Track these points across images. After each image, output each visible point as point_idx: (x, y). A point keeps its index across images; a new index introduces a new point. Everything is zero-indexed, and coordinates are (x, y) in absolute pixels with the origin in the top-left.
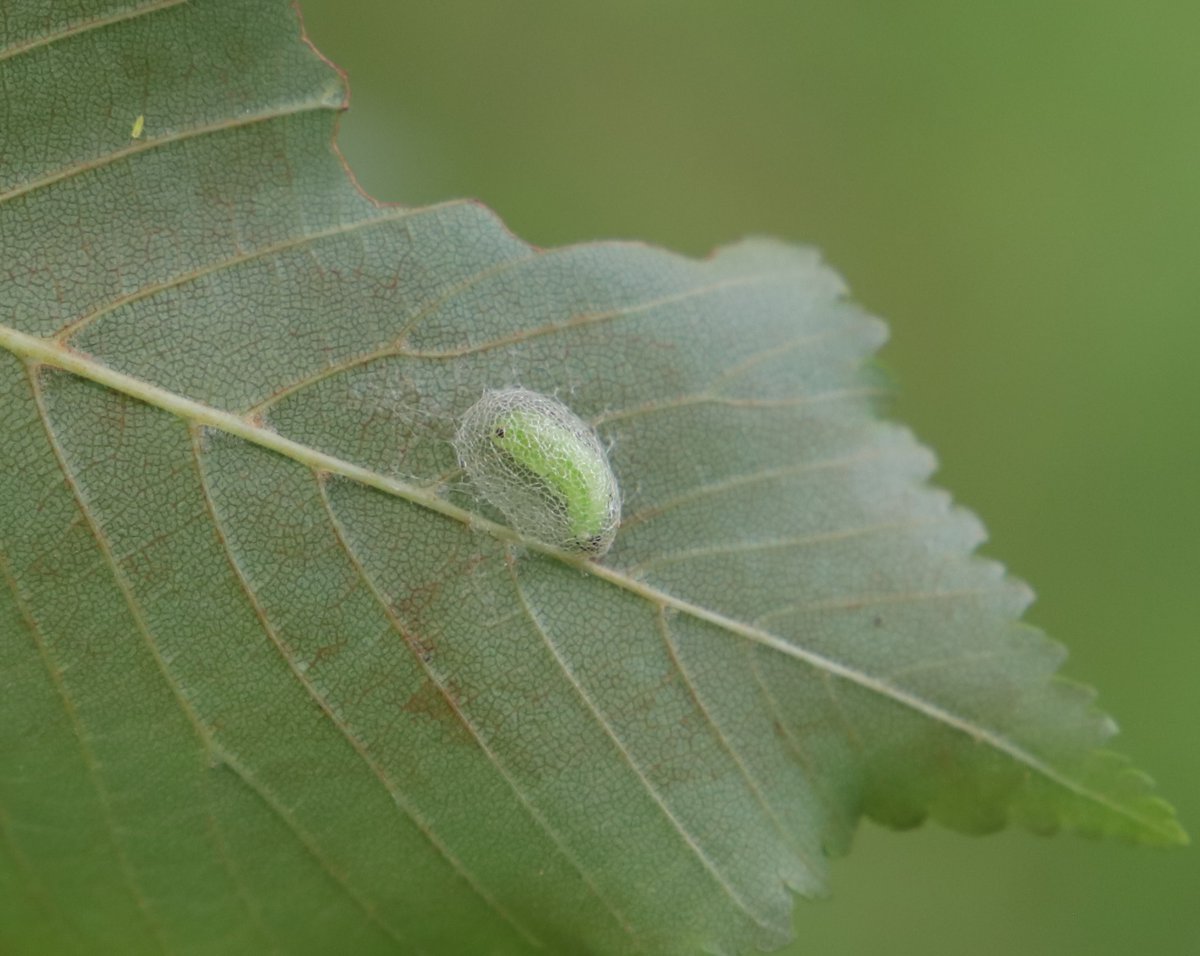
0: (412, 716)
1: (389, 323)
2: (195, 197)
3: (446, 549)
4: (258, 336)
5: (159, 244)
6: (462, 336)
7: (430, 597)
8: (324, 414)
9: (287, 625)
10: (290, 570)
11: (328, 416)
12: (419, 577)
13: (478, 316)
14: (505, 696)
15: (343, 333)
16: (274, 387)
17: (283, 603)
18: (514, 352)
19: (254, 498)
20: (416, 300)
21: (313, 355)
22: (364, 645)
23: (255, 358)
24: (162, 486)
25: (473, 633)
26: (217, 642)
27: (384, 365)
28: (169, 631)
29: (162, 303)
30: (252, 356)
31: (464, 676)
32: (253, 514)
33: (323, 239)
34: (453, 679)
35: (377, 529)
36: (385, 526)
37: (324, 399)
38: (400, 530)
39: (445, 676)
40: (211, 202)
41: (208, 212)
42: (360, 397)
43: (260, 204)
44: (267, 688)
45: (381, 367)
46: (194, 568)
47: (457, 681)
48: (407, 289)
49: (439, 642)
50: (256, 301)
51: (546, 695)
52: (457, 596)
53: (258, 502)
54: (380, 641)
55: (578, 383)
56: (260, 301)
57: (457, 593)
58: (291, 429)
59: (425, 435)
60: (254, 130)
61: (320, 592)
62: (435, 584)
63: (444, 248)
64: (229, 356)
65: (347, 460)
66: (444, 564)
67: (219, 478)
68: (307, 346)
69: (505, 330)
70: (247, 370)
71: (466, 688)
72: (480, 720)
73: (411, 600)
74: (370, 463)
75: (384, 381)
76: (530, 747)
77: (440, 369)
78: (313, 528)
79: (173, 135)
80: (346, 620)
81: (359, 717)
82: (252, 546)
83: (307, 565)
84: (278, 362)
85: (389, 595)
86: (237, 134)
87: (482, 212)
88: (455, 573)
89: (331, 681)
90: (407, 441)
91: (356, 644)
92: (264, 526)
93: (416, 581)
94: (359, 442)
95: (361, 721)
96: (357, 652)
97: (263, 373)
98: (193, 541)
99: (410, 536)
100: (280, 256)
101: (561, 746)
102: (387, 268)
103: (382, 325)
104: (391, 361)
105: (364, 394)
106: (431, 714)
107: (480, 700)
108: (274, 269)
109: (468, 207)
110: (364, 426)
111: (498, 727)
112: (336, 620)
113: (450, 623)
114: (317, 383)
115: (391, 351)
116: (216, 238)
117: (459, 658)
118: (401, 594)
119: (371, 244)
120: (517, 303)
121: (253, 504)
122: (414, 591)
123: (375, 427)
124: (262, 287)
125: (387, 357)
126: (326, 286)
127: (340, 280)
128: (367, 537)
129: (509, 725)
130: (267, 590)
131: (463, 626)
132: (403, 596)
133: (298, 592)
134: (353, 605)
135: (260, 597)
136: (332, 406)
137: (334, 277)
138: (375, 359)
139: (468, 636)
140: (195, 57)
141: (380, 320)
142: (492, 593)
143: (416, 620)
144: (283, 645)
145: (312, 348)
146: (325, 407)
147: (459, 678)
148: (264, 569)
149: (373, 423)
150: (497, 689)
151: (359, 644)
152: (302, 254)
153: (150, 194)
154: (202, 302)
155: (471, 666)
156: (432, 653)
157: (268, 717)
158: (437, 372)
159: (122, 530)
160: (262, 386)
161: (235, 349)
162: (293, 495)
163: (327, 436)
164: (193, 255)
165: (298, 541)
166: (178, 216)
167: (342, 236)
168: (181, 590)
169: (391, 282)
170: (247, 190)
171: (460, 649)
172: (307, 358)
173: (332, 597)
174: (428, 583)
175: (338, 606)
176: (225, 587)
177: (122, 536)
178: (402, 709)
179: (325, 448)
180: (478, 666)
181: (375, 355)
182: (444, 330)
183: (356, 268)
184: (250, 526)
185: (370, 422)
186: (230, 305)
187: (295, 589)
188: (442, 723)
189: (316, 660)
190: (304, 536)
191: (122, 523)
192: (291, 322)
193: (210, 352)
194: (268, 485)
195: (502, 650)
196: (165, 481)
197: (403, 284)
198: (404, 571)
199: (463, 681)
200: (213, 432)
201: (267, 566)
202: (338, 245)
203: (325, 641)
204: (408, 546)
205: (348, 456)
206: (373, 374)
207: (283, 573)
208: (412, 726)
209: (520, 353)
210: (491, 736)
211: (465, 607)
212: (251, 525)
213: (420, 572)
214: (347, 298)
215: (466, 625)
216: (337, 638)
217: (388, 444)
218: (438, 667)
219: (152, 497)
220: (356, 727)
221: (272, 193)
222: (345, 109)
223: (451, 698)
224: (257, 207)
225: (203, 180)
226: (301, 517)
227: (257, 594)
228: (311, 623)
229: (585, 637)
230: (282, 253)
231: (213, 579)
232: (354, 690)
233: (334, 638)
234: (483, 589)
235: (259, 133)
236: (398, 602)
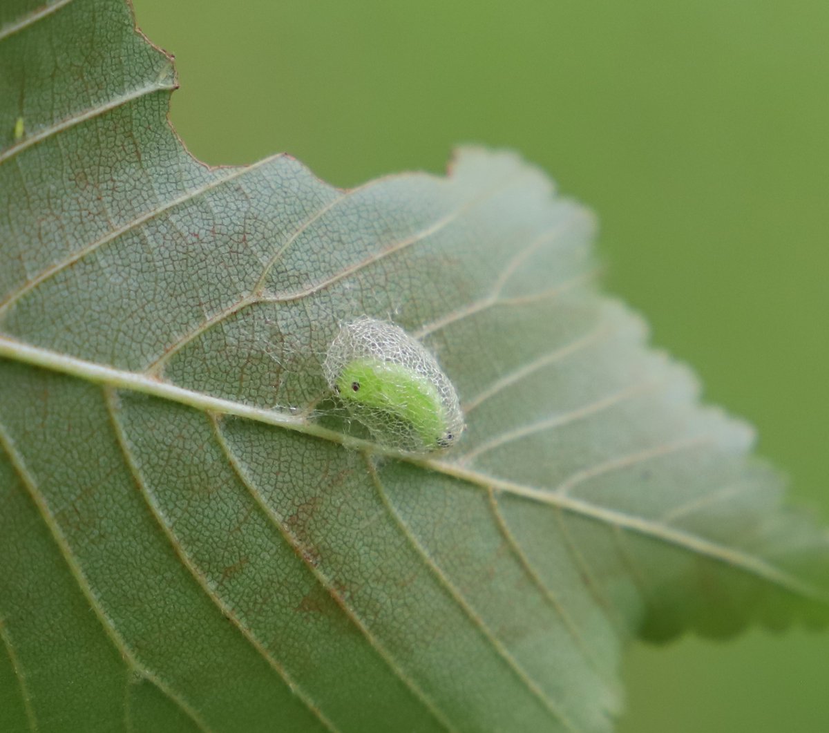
0: (305, 614)
1: (246, 273)
2: (69, 183)
3: (319, 465)
4: (144, 300)
5: (48, 228)
6: (305, 276)
7: (313, 510)
8: (208, 362)
9: (198, 552)
10: (197, 503)
11: (211, 364)
12: (301, 494)
13: (314, 257)
14: (380, 587)
15: (211, 289)
16: (165, 344)
17: (194, 533)
18: (347, 286)
19: (162, 445)
20: (264, 251)
21: (191, 311)
22: (263, 559)
23: (145, 321)
24: (85, 445)
25: (350, 536)
26: (139, 575)
27: (250, 312)
28: (98, 571)
29: (61, 282)
30: (142, 319)
31: (347, 575)
32: (162, 459)
33: (177, 206)
34: (337, 578)
35: (263, 457)
36: (268, 454)
37: (206, 349)
38: (280, 454)
39: (331, 577)
40: (82, 185)
41: (81, 195)
42: (235, 343)
43: (121, 181)
44: (183, 609)
45: (248, 314)
46: (116, 513)
47: (341, 580)
48: (255, 242)
49: (324, 547)
50: (136, 269)
51: (411, 580)
52: (334, 506)
53: (165, 447)
54: (275, 554)
55: (399, 304)
56: (139, 268)
57: (333, 503)
58: (183, 379)
59: (292, 370)
60: (109, 116)
61: (223, 519)
62: (314, 498)
63: (275, 201)
64: (124, 321)
65: (232, 400)
66: (319, 479)
67: (131, 432)
68: (184, 304)
69: (335, 266)
70: (140, 332)
71: (348, 584)
72: (361, 609)
73: (297, 515)
74: (252, 399)
75: (253, 325)
76: (403, 628)
77: (294, 309)
78: (213, 464)
79: (48, 132)
80: (246, 540)
81: (260, 622)
82: (165, 487)
83: (211, 497)
84: (163, 321)
85: (280, 513)
86: (96, 122)
87: (294, 164)
88: (329, 485)
89: (236, 595)
90: (278, 376)
91: (256, 559)
92: (173, 468)
93: (300, 497)
94: (238, 383)
95: (262, 625)
96: (257, 567)
97: (153, 333)
98: (114, 489)
99: (290, 459)
100: (146, 226)
101: (427, 622)
102: (236, 225)
103: (241, 277)
104: (255, 308)
105: (238, 339)
106: (321, 611)
107: (360, 593)
108: (145, 238)
109: (283, 161)
110: (242, 369)
111: (376, 614)
112: (238, 541)
113: (330, 530)
114: (199, 336)
115: (253, 299)
116: (91, 216)
117: (341, 559)
118: (288, 511)
119: (216, 206)
120: (340, 241)
121: (162, 450)
122: (298, 506)
123: (251, 368)
124: (138, 256)
125: (251, 305)
126: (191, 248)
127: (201, 241)
128: (256, 465)
129: (386, 611)
130: (180, 523)
131: (341, 530)
132: (291, 513)
133: (206, 521)
134: (251, 526)
135: (174, 530)
136: (214, 354)
137: (195, 239)
138: (242, 309)
139: (346, 539)
140: (59, 59)
141: (239, 272)
142: (360, 498)
143: (303, 531)
144: (195, 569)
145: (188, 305)
146: (208, 356)
147: (342, 577)
148: (176, 506)
149: (249, 365)
150: (373, 581)
151: (259, 559)
152: (163, 221)
153: (35, 185)
154: (93, 276)
155: (351, 565)
156: (319, 558)
157: (183, 633)
158: (292, 312)
159: (55, 489)
160: (155, 344)
161: (128, 315)
162: (194, 437)
163: (212, 381)
164: (76, 233)
165: (202, 477)
166: (59, 201)
167: (192, 201)
168: (107, 534)
169: (241, 237)
170: (108, 170)
171: (341, 551)
172: (186, 315)
173: (233, 522)
174: (308, 498)
175: (239, 529)
176: (143, 526)
177: (55, 494)
178: (296, 609)
179: (212, 392)
180: (356, 564)
181: (241, 305)
182: (290, 273)
183: (211, 228)
184: (160, 470)
185: (246, 364)
186: (116, 275)
187: (203, 519)
188: (329, 617)
189: (224, 578)
190: (206, 472)
191: (54, 481)
192: (168, 284)
193: (107, 320)
194: (172, 432)
195: (373, 547)
196: (87, 440)
197: (251, 237)
198: (289, 491)
199: (346, 579)
200: (122, 392)
201: (177, 503)
202: (190, 210)
203: (231, 562)
204: (289, 468)
205: (231, 396)
206: (242, 321)
207: (192, 507)
208: (305, 623)
209: (352, 285)
210: (372, 623)
211: (341, 515)
212: (162, 468)
213: (302, 489)
214: (210, 256)
215: (343, 529)
216: (240, 556)
217: (263, 381)
218: (324, 569)
219: (76, 456)
220: (258, 631)
221: (127, 170)
222: (177, 88)
223: (337, 594)
224: (118, 184)
225: (73, 166)
226: (202, 456)
227: (172, 528)
228: (218, 547)
229: (435, 524)
230: (147, 223)
231: (133, 520)
232: (256, 599)
233: (238, 557)
234: (353, 497)
235: (112, 119)
236: (287, 518)
